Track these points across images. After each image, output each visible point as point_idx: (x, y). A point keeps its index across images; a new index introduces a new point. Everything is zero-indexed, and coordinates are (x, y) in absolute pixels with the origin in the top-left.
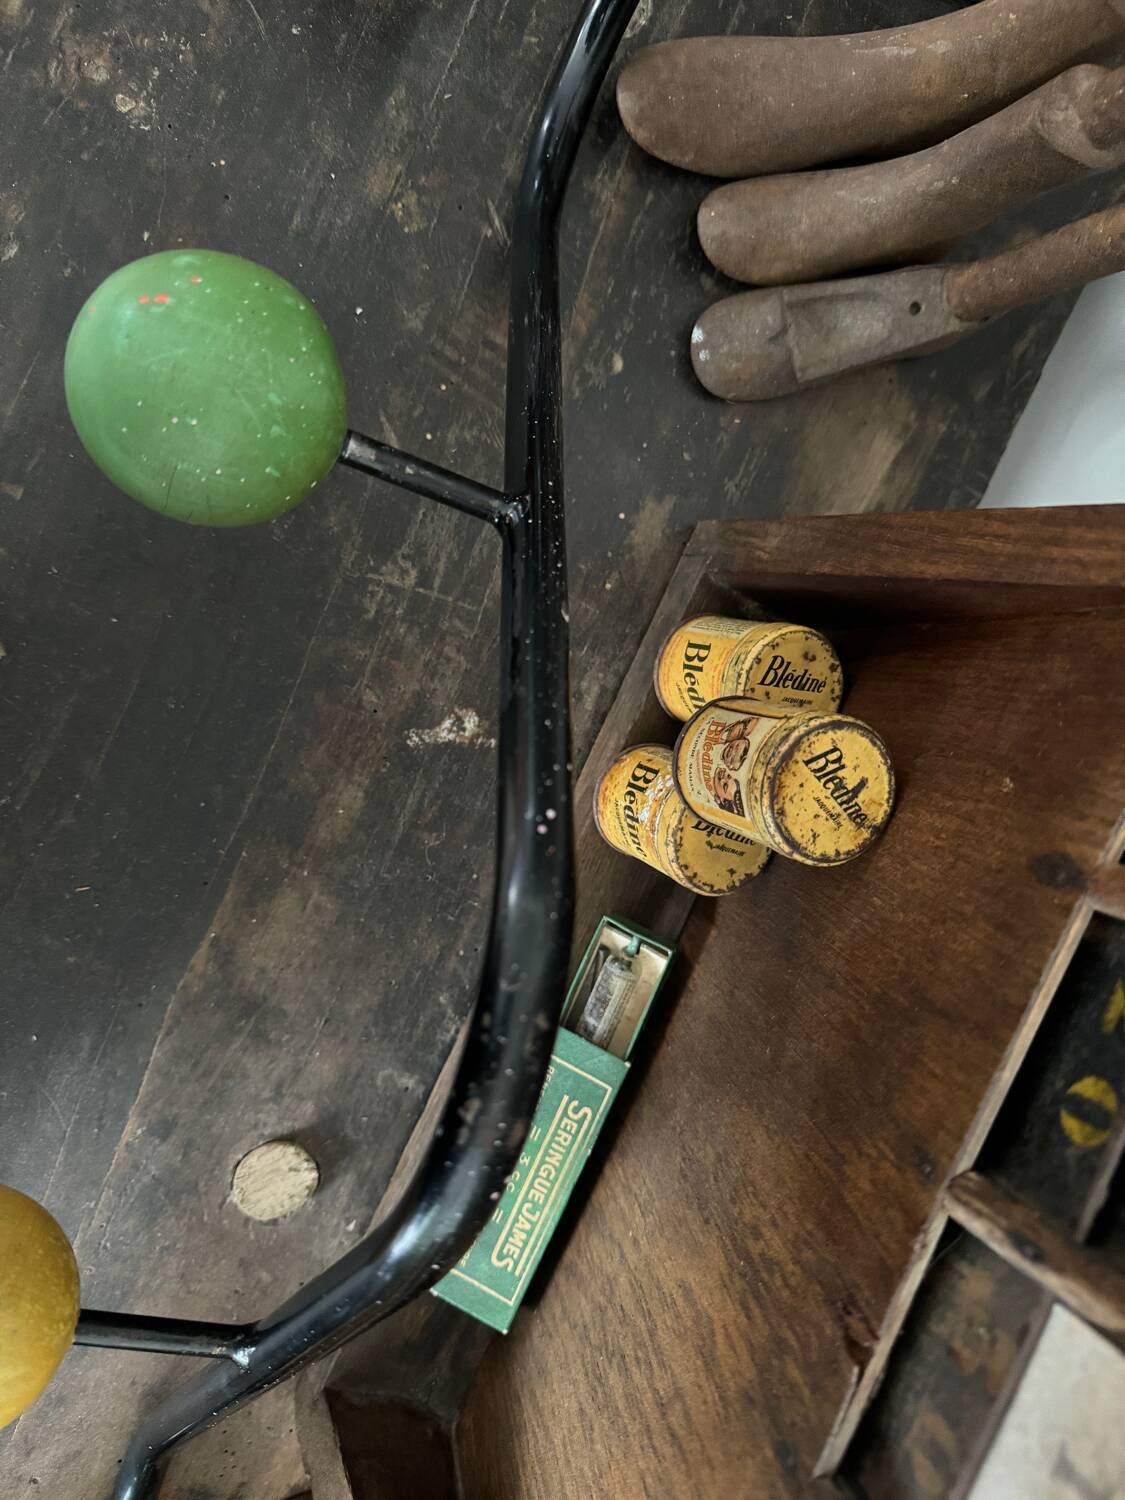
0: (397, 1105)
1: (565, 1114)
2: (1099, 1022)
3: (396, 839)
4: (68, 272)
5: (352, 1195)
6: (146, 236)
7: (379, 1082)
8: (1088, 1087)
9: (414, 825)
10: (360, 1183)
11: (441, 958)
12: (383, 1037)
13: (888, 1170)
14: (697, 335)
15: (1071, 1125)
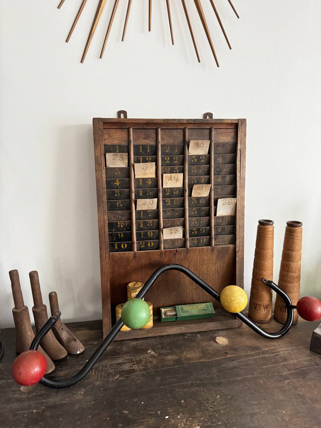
0: (202, 335)
1: (186, 309)
2: (144, 247)
3: (171, 351)
4: (121, 425)
5: (217, 334)
6: (108, 419)
7: (201, 338)
8: (149, 245)
9: (167, 350)
10: (215, 334)
11: (181, 340)
12: (196, 340)
13: (164, 257)
14: (78, 352)
15: (152, 245)
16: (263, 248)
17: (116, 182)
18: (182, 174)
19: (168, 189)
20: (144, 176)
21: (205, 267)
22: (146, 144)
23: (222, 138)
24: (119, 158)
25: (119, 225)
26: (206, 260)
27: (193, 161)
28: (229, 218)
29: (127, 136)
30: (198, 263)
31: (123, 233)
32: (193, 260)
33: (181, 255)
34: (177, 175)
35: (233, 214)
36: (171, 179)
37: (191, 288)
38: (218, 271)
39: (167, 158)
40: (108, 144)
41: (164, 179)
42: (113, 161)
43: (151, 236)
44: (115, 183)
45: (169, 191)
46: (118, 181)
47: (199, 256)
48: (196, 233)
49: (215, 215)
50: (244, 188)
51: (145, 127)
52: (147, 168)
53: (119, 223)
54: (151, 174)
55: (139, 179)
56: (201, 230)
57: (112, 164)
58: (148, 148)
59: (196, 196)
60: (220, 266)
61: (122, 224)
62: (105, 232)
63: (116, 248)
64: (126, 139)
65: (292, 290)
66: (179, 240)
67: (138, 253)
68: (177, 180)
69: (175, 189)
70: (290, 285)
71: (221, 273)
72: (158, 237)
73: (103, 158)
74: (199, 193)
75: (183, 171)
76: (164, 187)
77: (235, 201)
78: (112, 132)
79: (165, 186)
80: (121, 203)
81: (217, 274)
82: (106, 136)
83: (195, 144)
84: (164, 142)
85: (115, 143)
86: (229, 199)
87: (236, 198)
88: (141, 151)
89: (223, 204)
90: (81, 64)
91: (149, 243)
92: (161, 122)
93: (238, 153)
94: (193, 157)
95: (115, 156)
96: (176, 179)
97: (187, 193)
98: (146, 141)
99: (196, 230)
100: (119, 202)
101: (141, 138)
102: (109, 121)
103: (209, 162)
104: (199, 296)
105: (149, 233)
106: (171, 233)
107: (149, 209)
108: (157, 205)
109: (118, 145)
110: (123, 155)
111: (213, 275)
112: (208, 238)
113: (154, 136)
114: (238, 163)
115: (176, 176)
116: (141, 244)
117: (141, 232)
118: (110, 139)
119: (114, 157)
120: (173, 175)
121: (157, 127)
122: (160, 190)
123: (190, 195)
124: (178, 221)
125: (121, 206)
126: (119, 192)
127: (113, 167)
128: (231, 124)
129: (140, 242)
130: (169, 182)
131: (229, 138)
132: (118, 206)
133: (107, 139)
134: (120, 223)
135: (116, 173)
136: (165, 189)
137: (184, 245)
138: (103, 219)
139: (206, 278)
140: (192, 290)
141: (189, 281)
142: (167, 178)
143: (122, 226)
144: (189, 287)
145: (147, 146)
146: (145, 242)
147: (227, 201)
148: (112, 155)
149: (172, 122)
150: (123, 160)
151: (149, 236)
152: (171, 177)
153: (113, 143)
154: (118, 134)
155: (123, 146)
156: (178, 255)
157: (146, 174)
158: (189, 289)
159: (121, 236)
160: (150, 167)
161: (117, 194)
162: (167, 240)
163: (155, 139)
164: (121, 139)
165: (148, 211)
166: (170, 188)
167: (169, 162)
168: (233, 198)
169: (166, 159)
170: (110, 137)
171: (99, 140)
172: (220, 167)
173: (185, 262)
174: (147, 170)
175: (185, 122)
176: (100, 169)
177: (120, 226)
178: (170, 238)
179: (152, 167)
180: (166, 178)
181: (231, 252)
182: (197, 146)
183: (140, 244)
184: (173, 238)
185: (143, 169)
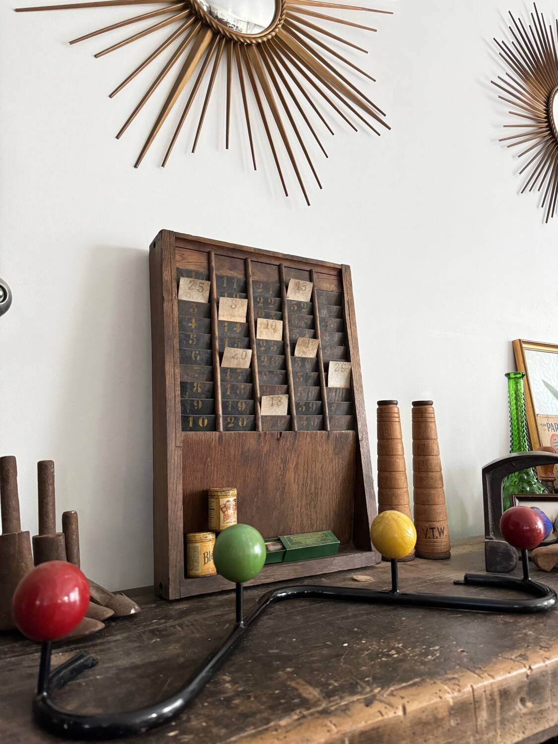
1: (296, 540)
8: (240, 423)
13: (262, 444)
14: (133, 612)
16: (390, 438)
17: (192, 323)
18: (282, 322)
19: (263, 342)
20: (231, 318)
21: (319, 465)
22: (232, 276)
23: (325, 284)
24: (198, 288)
25: (195, 388)
26: (320, 452)
27: (292, 308)
28: (344, 390)
29: (206, 261)
30: (310, 457)
31: (201, 401)
32: (303, 453)
33: (286, 442)
34: (276, 323)
35: (348, 386)
36: (267, 327)
37: (299, 504)
38: (336, 474)
39: (260, 300)
40: (181, 267)
41: (258, 326)
42: (189, 291)
43: (243, 409)
44: (190, 325)
45: (265, 345)
46: (193, 321)
47: (311, 445)
48: (304, 410)
49: (327, 385)
50: (358, 351)
51: (230, 254)
52: (236, 306)
53: (195, 385)
54: (240, 316)
55: (224, 322)
56: (311, 405)
57: (186, 296)
58: (235, 282)
59: (300, 356)
60: (338, 465)
61: (200, 387)
62: (175, 396)
63: (191, 424)
64: (205, 264)
65: (436, 499)
66: (283, 419)
67: (225, 434)
68: (275, 330)
69: (272, 342)
70: (433, 491)
71: (341, 477)
72: (254, 411)
73: (175, 284)
74: (304, 352)
75: (282, 318)
76: (258, 337)
77: (350, 367)
78: (187, 253)
79: (260, 336)
80: (199, 354)
81: (335, 480)
82: (178, 257)
83: (296, 284)
84: (255, 277)
85: (190, 268)
86: (342, 363)
87: (351, 362)
88: (225, 286)
89: (335, 370)
90: (134, 168)
91: (241, 419)
92: (252, 251)
93: (346, 305)
94: (292, 303)
95: (192, 283)
96: (273, 328)
97: (289, 350)
98: (232, 272)
99: (304, 405)
100: (195, 352)
101: (225, 268)
102: (183, 237)
103: (312, 312)
104: (311, 519)
105: (239, 404)
106: (272, 405)
107: (239, 367)
108: (250, 361)
109: (194, 271)
110: (203, 284)
111: (329, 480)
112: (321, 418)
113: (242, 267)
114: (347, 317)
115: (274, 324)
116: (229, 421)
117: (228, 401)
118: (183, 261)
119: (190, 285)
120: (270, 321)
121: (247, 257)
122: (253, 340)
123: (293, 354)
124: (280, 389)
125: (198, 359)
126: (196, 338)
127: (188, 300)
128: (334, 269)
129: (228, 417)
130: (264, 331)
131: (333, 286)
132: (194, 359)
133: (178, 261)
134: (197, 386)
135: (191, 310)
136: (260, 340)
137: (290, 427)
138: (173, 373)
139: (320, 486)
140: (301, 509)
141: (297, 490)
142: (263, 325)
143: (200, 390)
144: (296, 503)
145: (234, 279)
146: (235, 418)
147: (340, 367)
148: (189, 281)
149: (265, 253)
150: (202, 291)
151: (240, 409)
152: (268, 324)
153: (187, 267)
154: (195, 257)
155: (202, 273)
156: (283, 442)
157: (234, 316)
158: (297, 506)
159: (198, 407)
160: (240, 305)
161: (193, 340)
162: (266, 416)
163: (243, 272)
164: (198, 264)
165: (238, 371)
166: (266, 341)
167: (262, 305)
168: (347, 363)
169: (258, 299)
170: (184, 259)
171: (169, 259)
172: (327, 320)
173: (293, 455)
174: (236, 308)
175: (280, 256)
176: (170, 298)
177: (197, 389)
178: (270, 414)
179: (242, 306)
180: (261, 324)
181: (352, 442)
182: (298, 288)
183: (227, 420)
184: (274, 414)
185: (231, 307)
